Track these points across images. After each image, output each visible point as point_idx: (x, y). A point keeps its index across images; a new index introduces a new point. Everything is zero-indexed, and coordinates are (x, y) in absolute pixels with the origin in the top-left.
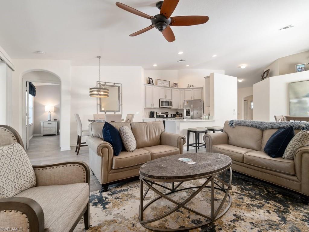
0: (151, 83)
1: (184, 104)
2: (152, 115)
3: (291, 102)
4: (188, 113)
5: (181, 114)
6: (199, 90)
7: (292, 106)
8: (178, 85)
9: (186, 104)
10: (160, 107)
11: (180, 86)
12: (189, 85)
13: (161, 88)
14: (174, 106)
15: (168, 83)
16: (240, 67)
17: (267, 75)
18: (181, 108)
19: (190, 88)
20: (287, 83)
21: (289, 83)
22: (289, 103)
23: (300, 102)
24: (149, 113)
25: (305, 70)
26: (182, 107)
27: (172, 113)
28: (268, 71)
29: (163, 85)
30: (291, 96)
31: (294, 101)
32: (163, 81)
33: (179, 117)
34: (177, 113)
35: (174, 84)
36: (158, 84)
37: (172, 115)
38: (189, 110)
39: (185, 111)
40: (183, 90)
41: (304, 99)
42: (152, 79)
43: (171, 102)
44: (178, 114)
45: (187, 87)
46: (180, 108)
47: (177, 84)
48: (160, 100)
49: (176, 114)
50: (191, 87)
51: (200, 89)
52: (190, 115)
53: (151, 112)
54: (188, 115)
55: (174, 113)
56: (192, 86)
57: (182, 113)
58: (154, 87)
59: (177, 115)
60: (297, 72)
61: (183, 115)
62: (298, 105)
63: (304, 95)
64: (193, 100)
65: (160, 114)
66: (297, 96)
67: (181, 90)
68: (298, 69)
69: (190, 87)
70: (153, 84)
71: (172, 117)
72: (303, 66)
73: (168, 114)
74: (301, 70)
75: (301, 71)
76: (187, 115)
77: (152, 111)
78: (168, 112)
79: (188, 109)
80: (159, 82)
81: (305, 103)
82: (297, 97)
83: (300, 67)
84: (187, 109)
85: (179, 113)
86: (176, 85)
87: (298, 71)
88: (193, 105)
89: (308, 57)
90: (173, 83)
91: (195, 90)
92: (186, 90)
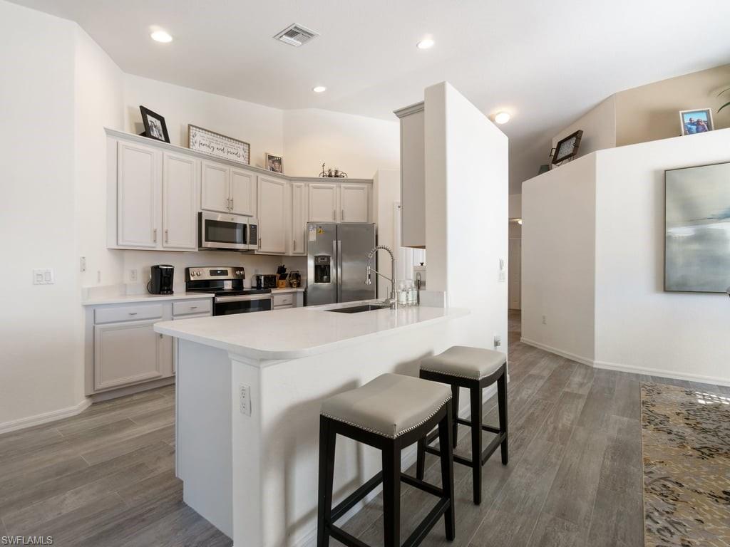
0: (155, 133)
1: (306, 235)
2: (161, 281)
3: (670, 236)
4: (322, 271)
5: (297, 276)
6: (360, 188)
7: (673, 248)
8: (284, 162)
9: (313, 237)
10: (200, 244)
11: (289, 168)
12: (326, 169)
13: (205, 162)
14: (267, 244)
15: (240, 149)
17: (576, 146)
18: (296, 251)
19: (330, 182)
20: (656, 172)
21: (666, 171)
22: (665, 239)
23: (700, 238)
24: (145, 272)
25: (710, 129)
26: (300, 250)
27: (260, 273)
28: (577, 135)
29: (218, 153)
30: (672, 215)
31: (680, 231)
32: (220, 139)
33: (287, 287)
34: (282, 270)
35: (270, 157)
36: (196, 148)
37: (258, 278)
38: (326, 260)
39: (311, 264)
40: (302, 184)
41: (715, 226)
42: (161, 119)
43: (254, 228)
44: (283, 277)
45: (318, 176)
46: (291, 254)
47: (279, 161)
48: (200, 215)
49: (274, 277)
50: (334, 176)
51: (365, 186)
52: (328, 281)
53: (156, 269)
54: (322, 277)
55: (270, 271)
56: (336, 172)
57: (301, 271)
58: (167, 153)
59: (281, 278)
60: (686, 134)
61: (303, 278)
62: (695, 247)
63: (717, 214)
64: (338, 222)
65: (207, 276)
66: (692, 216)
67: (296, 184)
68: (689, 126)
69: (330, 176)
70: (167, 140)
71: (259, 287)
72: (703, 118)
73: (243, 276)
74: (700, 127)
75: (698, 131)
76: (316, 281)
77: (162, 261)
78: (242, 269)
79: (323, 257)
80: (199, 137)
81: (717, 239)
82: (693, 220)
83: (695, 119)
85: (288, 272)
87: (689, 132)
88: (339, 242)
89: (716, 88)
90: (266, 154)
91: (346, 188)
92: (315, 188)
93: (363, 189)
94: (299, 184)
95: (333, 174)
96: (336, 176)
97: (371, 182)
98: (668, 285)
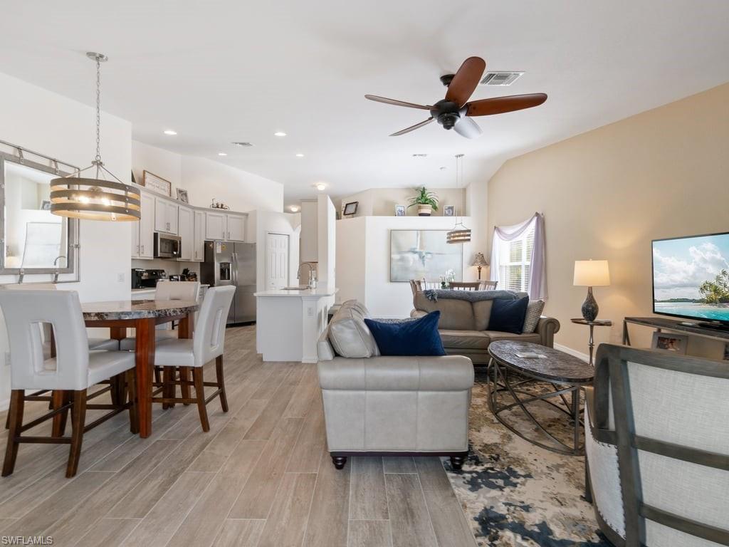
4: (225, 272)
6: (239, 218)
7: (393, 263)
8: (189, 195)
9: (219, 250)
11: (193, 201)
12: (215, 203)
13: (158, 198)
15: (166, 186)
16: (314, 186)
18: (197, 259)
19: (217, 211)
20: (388, 230)
21: (391, 230)
22: (391, 259)
23: (402, 259)
25: (405, 215)
27: (171, 274)
28: (356, 203)
29: (156, 190)
30: (393, 249)
31: (395, 256)
32: (157, 180)
34: (186, 272)
35: (180, 191)
36: (147, 186)
38: (227, 265)
39: (217, 268)
40: (202, 212)
41: (406, 255)
43: (180, 242)
45: (209, 207)
46: (193, 260)
47: (186, 195)
50: (219, 207)
51: (243, 217)
52: (229, 278)
56: (222, 205)
62: (400, 263)
63: (407, 250)
64: (226, 240)
67: (197, 211)
68: (399, 212)
69: (218, 207)
72: (403, 210)
73: (165, 276)
74: (402, 213)
75: (401, 215)
76: (222, 278)
78: (163, 271)
79: (225, 264)
80: (148, 178)
81: (406, 260)
82: (400, 252)
83: (400, 210)
84: (221, 264)
86: (184, 196)
87: (399, 215)
88: (236, 254)
89: (407, 197)
90: (177, 189)
91: (231, 217)
92: (210, 215)
93: (241, 219)
94: (200, 212)
95: (220, 206)
96: (222, 208)
97: (247, 215)
98: (392, 280)
